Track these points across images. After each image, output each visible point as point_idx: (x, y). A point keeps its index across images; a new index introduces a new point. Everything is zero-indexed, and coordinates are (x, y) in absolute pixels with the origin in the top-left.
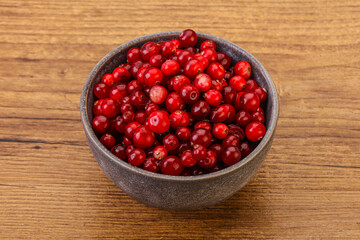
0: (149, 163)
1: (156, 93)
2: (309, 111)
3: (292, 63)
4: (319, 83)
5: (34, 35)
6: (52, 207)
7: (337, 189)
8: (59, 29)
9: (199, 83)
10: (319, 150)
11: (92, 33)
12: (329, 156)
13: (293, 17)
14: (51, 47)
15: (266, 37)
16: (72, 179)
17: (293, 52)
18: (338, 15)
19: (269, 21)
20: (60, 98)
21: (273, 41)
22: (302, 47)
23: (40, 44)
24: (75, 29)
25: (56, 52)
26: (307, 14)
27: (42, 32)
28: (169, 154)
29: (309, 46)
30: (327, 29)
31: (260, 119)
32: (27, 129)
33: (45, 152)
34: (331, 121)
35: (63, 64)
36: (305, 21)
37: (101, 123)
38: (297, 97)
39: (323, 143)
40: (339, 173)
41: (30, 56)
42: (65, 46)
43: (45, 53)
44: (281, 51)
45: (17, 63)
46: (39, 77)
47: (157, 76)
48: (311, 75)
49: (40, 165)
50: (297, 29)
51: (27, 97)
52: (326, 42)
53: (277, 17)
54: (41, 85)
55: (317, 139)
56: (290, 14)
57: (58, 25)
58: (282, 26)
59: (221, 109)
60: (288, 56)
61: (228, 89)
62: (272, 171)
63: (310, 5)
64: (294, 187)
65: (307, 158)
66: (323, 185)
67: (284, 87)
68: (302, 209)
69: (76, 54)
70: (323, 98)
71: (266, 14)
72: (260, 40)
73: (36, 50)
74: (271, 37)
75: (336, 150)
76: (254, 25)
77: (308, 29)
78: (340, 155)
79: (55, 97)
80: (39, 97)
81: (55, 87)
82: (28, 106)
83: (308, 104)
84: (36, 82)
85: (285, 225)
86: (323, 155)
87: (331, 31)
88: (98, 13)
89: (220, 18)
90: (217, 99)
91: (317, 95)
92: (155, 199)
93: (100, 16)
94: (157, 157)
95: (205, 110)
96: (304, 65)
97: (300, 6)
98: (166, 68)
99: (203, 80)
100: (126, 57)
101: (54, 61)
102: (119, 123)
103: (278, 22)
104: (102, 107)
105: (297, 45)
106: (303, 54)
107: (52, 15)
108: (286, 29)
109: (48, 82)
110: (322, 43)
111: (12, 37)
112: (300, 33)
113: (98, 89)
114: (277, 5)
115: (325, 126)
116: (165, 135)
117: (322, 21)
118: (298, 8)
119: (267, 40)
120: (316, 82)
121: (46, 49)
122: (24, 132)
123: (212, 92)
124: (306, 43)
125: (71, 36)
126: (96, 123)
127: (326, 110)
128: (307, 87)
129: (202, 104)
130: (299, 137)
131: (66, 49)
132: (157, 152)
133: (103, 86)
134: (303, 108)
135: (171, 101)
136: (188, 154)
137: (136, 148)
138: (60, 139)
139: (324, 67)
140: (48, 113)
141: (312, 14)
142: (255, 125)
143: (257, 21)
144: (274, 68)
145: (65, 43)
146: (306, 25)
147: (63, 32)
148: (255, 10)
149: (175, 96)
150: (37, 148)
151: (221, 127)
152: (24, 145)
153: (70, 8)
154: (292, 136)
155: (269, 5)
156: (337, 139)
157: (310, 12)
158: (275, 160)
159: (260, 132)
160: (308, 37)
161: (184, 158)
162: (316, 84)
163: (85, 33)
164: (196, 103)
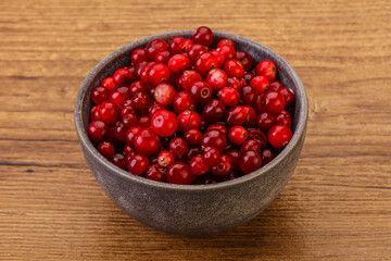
0: (152, 171)
1: (162, 92)
2: (349, 127)
3: (329, 76)
4: (362, 98)
5: (32, 51)
6: (44, 235)
7: (382, 213)
8: (61, 45)
9: (212, 79)
10: (361, 170)
11: (99, 49)
12: (372, 176)
13: (331, 28)
14: (50, 64)
15: (299, 49)
16: (69, 204)
17: (332, 65)
18: (384, 24)
19: (304, 32)
20: (59, 118)
21: (308, 53)
22: (342, 60)
23: (38, 61)
24: (79, 45)
25: (56, 69)
26: (348, 24)
27: (41, 48)
28: (176, 160)
29: (350, 58)
30: (371, 39)
31: (286, 122)
32: (18, 151)
33: (40, 176)
34: (375, 139)
35: (63, 82)
36: (345, 32)
37: (99, 130)
38: (335, 112)
39: (366, 162)
40: (384, 195)
41: (26, 74)
42: (67, 63)
43: (44, 70)
44: (318, 64)
45: (11, 82)
46: (36, 95)
47: (163, 73)
48: (352, 89)
49: (33, 190)
50: (337, 40)
51: (21, 117)
52: (370, 54)
53: (313, 28)
54: (38, 104)
55: (358, 158)
56: (328, 24)
57: (59, 40)
58: (318, 37)
59: (238, 110)
60: (325, 69)
61: (248, 89)
62: (305, 193)
63: (351, 15)
64: (330, 210)
65: (347, 179)
66: (365, 208)
67: (319, 103)
68: (340, 235)
69: (79, 70)
70: (367, 113)
71: (300, 25)
72: (292, 52)
73: (33, 67)
74: (305, 49)
75: (381, 170)
76: (286, 37)
77: (350, 40)
78: (385, 174)
79: (53, 117)
80: (35, 117)
81: (53, 106)
82: (21, 127)
83: (348, 120)
84: (33, 102)
85: (319, 253)
86: (365, 176)
87: (376, 41)
88: (107, 27)
89: (246, 30)
90: (234, 97)
91: (358, 110)
92: (160, 217)
93: (108, 30)
94: (161, 163)
95: (218, 110)
96: (343, 78)
97: (340, 15)
98: (174, 63)
99: (216, 76)
100: (131, 60)
101: (54, 78)
102: (119, 129)
103: (314, 33)
104: (100, 113)
105: (336, 57)
106: (343, 66)
107: (53, 30)
108: (322, 40)
109: (46, 101)
110: (365, 54)
111: (7, 54)
112: (339, 44)
113: (96, 93)
114: (313, 15)
115: (368, 143)
116: (172, 138)
117: (365, 32)
118: (337, 18)
119: (301, 53)
120: (358, 96)
121: (46, 66)
122: (16, 155)
123: (227, 90)
124: (346, 55)
125: (74, 52)
126: (93, 129)
127: (370, 127)
128: (347, 102)
129: (215, 103)
130: (338, 156)
131: (68, 65)
132: (161, 158)
133: (102, 89)
134: (342, 124)
135: (179, 101)
136: (198, 159)
137: (136, 154)
138: (57, 162)
139: (368, 80)
140: (44, 134)
141: (353, 24)
142: (279, 128)
143: (289, 32)
144: (309, 83)
145: (67, 59)
146: (347, 36)
147: (65, 48)
148: (287, 21)
149: (184, 95)
150: (30, 171)
151: (239, 130)
152: (15, 169)
153: (74, 23)
154: (328, 155)
155: (303, 15)
156: (382, 158)
157: (351, 21)
158: (308, 182)
159: (285, 136)
160: (348, 48)
161: (193, 164)
162: (358, 99)
163: (91, 48)
164: (208, 102)
